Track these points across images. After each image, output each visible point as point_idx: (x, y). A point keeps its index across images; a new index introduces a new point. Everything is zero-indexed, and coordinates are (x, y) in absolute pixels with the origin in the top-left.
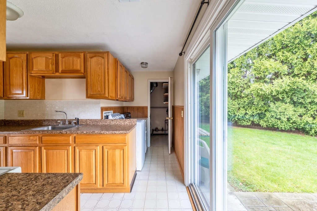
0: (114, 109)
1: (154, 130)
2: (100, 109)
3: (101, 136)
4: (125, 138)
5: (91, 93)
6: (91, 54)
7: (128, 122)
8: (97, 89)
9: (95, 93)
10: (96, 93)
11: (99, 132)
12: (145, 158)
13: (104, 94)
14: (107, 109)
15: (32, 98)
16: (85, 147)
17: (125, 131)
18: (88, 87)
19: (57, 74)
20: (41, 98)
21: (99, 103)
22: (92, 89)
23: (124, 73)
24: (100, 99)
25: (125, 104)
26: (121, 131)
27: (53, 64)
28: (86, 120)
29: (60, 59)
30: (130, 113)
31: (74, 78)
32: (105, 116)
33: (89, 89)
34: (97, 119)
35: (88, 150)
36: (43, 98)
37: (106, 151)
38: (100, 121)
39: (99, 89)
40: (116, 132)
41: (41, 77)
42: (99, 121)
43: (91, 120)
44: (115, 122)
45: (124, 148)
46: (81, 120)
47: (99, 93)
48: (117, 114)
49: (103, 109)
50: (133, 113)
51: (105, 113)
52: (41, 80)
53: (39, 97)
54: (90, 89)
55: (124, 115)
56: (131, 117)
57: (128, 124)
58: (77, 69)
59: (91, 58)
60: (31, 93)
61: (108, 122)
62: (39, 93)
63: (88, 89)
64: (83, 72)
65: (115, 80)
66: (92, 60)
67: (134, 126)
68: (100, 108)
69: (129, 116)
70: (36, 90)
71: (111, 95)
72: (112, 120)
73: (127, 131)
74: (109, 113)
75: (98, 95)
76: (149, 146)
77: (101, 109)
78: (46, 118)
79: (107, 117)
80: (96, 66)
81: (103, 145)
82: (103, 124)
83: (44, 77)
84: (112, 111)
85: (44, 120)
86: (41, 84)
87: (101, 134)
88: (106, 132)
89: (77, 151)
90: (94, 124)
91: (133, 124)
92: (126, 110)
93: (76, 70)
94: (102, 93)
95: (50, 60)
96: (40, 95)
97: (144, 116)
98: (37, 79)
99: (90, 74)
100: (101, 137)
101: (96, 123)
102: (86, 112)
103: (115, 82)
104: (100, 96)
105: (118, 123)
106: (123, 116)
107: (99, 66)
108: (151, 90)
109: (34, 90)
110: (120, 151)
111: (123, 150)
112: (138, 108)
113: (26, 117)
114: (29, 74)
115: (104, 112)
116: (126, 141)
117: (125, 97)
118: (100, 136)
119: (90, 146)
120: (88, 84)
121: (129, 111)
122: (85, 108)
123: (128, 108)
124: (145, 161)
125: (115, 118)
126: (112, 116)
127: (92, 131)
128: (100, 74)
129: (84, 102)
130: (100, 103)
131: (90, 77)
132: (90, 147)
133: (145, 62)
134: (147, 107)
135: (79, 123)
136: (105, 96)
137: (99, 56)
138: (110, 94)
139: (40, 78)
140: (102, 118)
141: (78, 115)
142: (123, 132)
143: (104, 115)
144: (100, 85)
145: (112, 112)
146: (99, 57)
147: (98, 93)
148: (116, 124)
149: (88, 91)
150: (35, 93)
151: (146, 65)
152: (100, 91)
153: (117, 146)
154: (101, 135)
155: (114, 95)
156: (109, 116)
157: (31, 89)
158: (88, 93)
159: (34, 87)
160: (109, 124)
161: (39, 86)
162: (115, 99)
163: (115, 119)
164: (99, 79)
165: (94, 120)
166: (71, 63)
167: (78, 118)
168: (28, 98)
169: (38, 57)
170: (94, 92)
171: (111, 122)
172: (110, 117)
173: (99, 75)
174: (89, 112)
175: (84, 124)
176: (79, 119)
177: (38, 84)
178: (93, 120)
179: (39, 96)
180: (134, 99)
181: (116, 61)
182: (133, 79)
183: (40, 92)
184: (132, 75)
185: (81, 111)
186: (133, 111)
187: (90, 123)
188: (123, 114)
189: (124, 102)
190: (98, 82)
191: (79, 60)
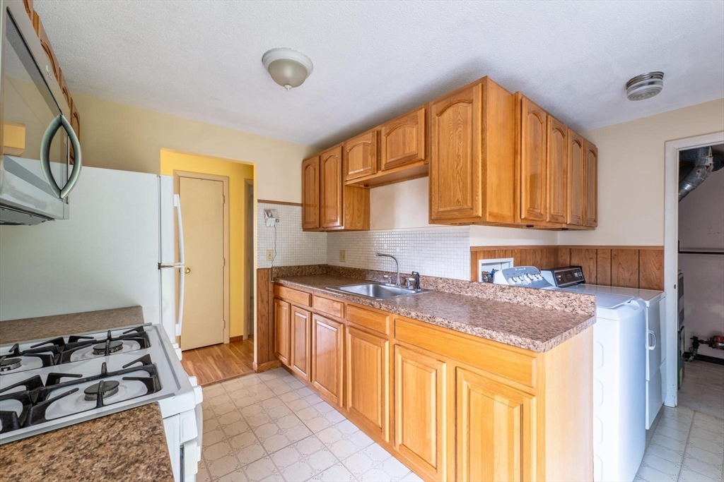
0: (519, 255)
1: (702, 342)
2: (469, 254)
3: (452, 337)
4: (530, 367)
5: (441, 210)
6: (440, 104)
7: (558, 301)
8: (454, 196)
9: (448, 209)
10: (452, 208)
11: (446, 322)
12: (645, 451)
13: (472, 209)
14: (491, 252)
15: (348, 228)
16: (414, 353)
17: (528, 340)
18: (433, 193)
19: (380, 174)
20: (363, 227)
21: (466, 236)
22: (441, 197)
23: (553, 136)
24: (469, 224)
25: (562, 239)
26: (513, 337)
27: (374, 154)
28: (436, 278)
29: (383, 138)
30: (580, 268)
31: (414, 179)
32: (484, 274)
33: (435, 198)
34: (460, 281)
35: (420, 366)
36: (366, 227)
37: (464, 386)
38: (468, 287)
39: (459, 196)
40: (494, 334)
41: (363, 186)
42: (466, 287)
43: (446, 280)
44: (511, 296)
45: (526, 401)
46: (426, 277)
47: (458, 208)
48: (524, 268)
49: (476, 253)
50: (593, 267)
51: (483, 265)
52: (364, 190)
53: (359, 226)
54: (437, 199)
55: (555, 275)
56: (584, 282)
57: (558, 308)
58: (412, 154)
59: (441, 113)
60: (347, 217)
61: (488, 293)
62: (359, 217)
63: (433, 199)
64: (423, 158)
65: (512, 164)
66: (441, 118)
67: (578, 323)
68: (469, 249)
69: (574, 278)
70: (356, 211)
71: (495, 210)
72: (502, 289)
73: (537, 342)
74: (501, 263)
75: (455, 213)
76: (671, 399)
77: (472, 252)
78: (372, 267)
79: (489, 278)
80: (451, 132)
81: (458, 364)
82: (476, 295)
83: (367, 185)
84: (512, 260)
85: (368, 271)
86: (364, 199)
87: (451, 329)
88: (463, 325)
89: (399, 357)
90: (452, 294)
91: (580, 312)
92: (564, 259)
93: (409, 156)
94: (465, 207)
95: (370, 148)
96: (362, 222)
97: (642, 283)
98: (356, 190)
99: (437, 160)
100: (450, 339)
101: (456, 291)
102: (437, 260)
103: (511, 169)
104: (459, 216)
105: (520, 299)
106: (548, 276)
107: (460, 129)
108: (682, 183)
109: (351, 212)
110: (511, 407)
111: (522, 406)
112: (615, 254)
113: (348, 264)
114: (345, 184)
115: (481, 262)
116: (534, 378)
117: (552, 216)
118: (448, 336)
119: (425, 355)
120: (433, 187)
121: (575, 262)
122: (434, 249)
123: (571, 250)
124: (643, 464)
125: (513, 283)
126: (507, 274)
127: (428, 316)
128: (461, 151)
129: (433, 234)
130: (468, 237)
131: (437, 167)
132: (424, 357)
133: (645, 71)
134: (659, 252)
135: (421, 285)
136: (475, 214)
137: (460, 102)
138: (493, 207)
139: (362, 188)
140: (475, 279)
141: (421, 265)
142: (520, 340)
143: (481, 269)
144: (461, 183)
145: (512, 263)
146: (459, 104)
147: (455, 208)
148: (515, 301)
149: (433, 204)
150: (353, 217)
151: (652, 83)
152: (460, 200)
153: (499, 384)
154: (451, 332)
155: (507, 211)
156: (496, 275)
157: (347, 211)
158: (433, 210)
159: (351, 207)
160: (491, 297)
161: (359, 203)
162: (510, 221)
163: (510, 287)
164: (459, 168)
165: (453, 280)
166: (401, 142)
167: (418, 273)
168: (343, 228)
169: (354, 146)
170: (445, 207)
171: (500, 294)
172: (500, 279)
173: (459, 156)
174: (443, 260)
175: (431, 288)
176: (420, 274)
177: (358, 200)
178: (450, 282)
179: (359, 223)
180: (595, 221)
181: (516, 101)
182: (592, 152)
183: (362, 216)
184: (586, 141)
185: (426, 255)
186: (592, 264)
187: (443, 287)
188: (552, 270)
189: (558, 232)
190: (455, 176)
191: (414, 130)
